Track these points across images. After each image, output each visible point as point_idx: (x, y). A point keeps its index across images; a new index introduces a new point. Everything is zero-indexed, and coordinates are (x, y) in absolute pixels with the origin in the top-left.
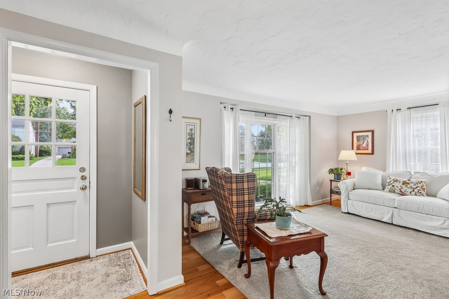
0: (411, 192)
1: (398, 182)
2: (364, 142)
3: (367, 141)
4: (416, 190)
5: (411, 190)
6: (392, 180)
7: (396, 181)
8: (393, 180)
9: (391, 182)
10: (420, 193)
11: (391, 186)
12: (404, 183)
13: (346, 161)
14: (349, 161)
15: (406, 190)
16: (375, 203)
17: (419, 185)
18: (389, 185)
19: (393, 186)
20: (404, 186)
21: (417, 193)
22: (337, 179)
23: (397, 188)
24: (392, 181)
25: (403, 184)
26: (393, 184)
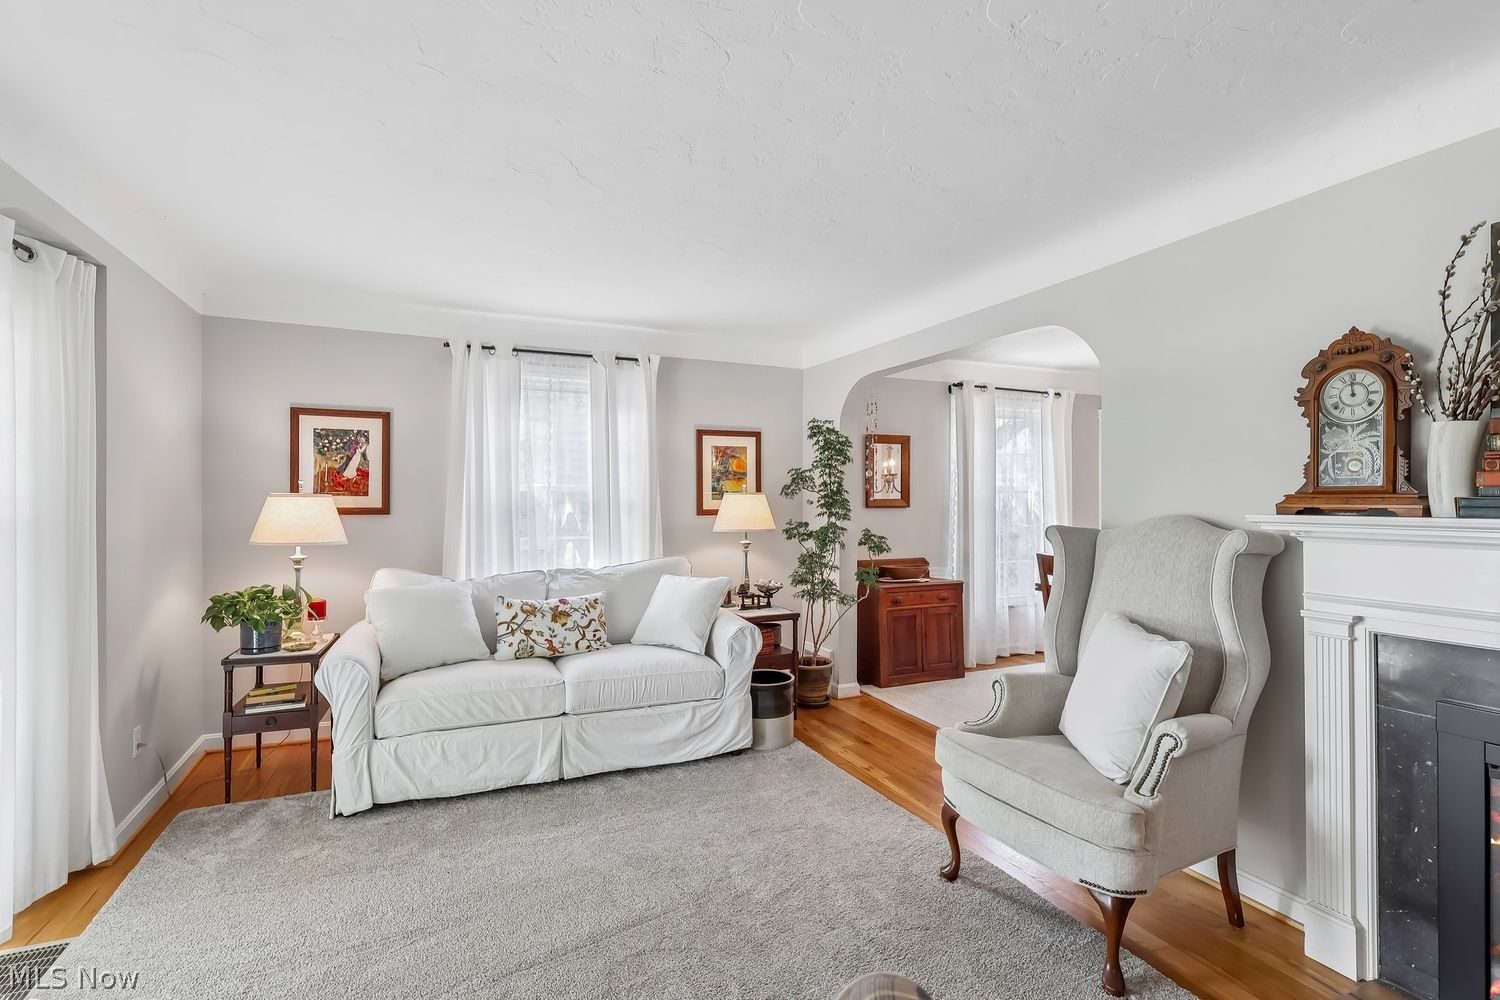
0: (577, 643)
1: (539, 615)
2: (349, 459)
3: (364, 455)
4: (589, 635)
5: (575, 636)
6: (516, 609)
7: (531, 611)
8: (523, 610)
9: (518, 620)
10: (599, 639)
11: (519, 635)
12: (558, 615)
13: (291, 548)
14: (306, 548)
15: (565, 638)
16: (494, 719)
17: (594, 614)
18: (513, 632)
19: (528, 633)
20: (557, 626)
21: (593, 643)
22: (261, 650)
23: (540, 640)
24: (521, 617)
25: (554, 619)
26: (527, 626)
